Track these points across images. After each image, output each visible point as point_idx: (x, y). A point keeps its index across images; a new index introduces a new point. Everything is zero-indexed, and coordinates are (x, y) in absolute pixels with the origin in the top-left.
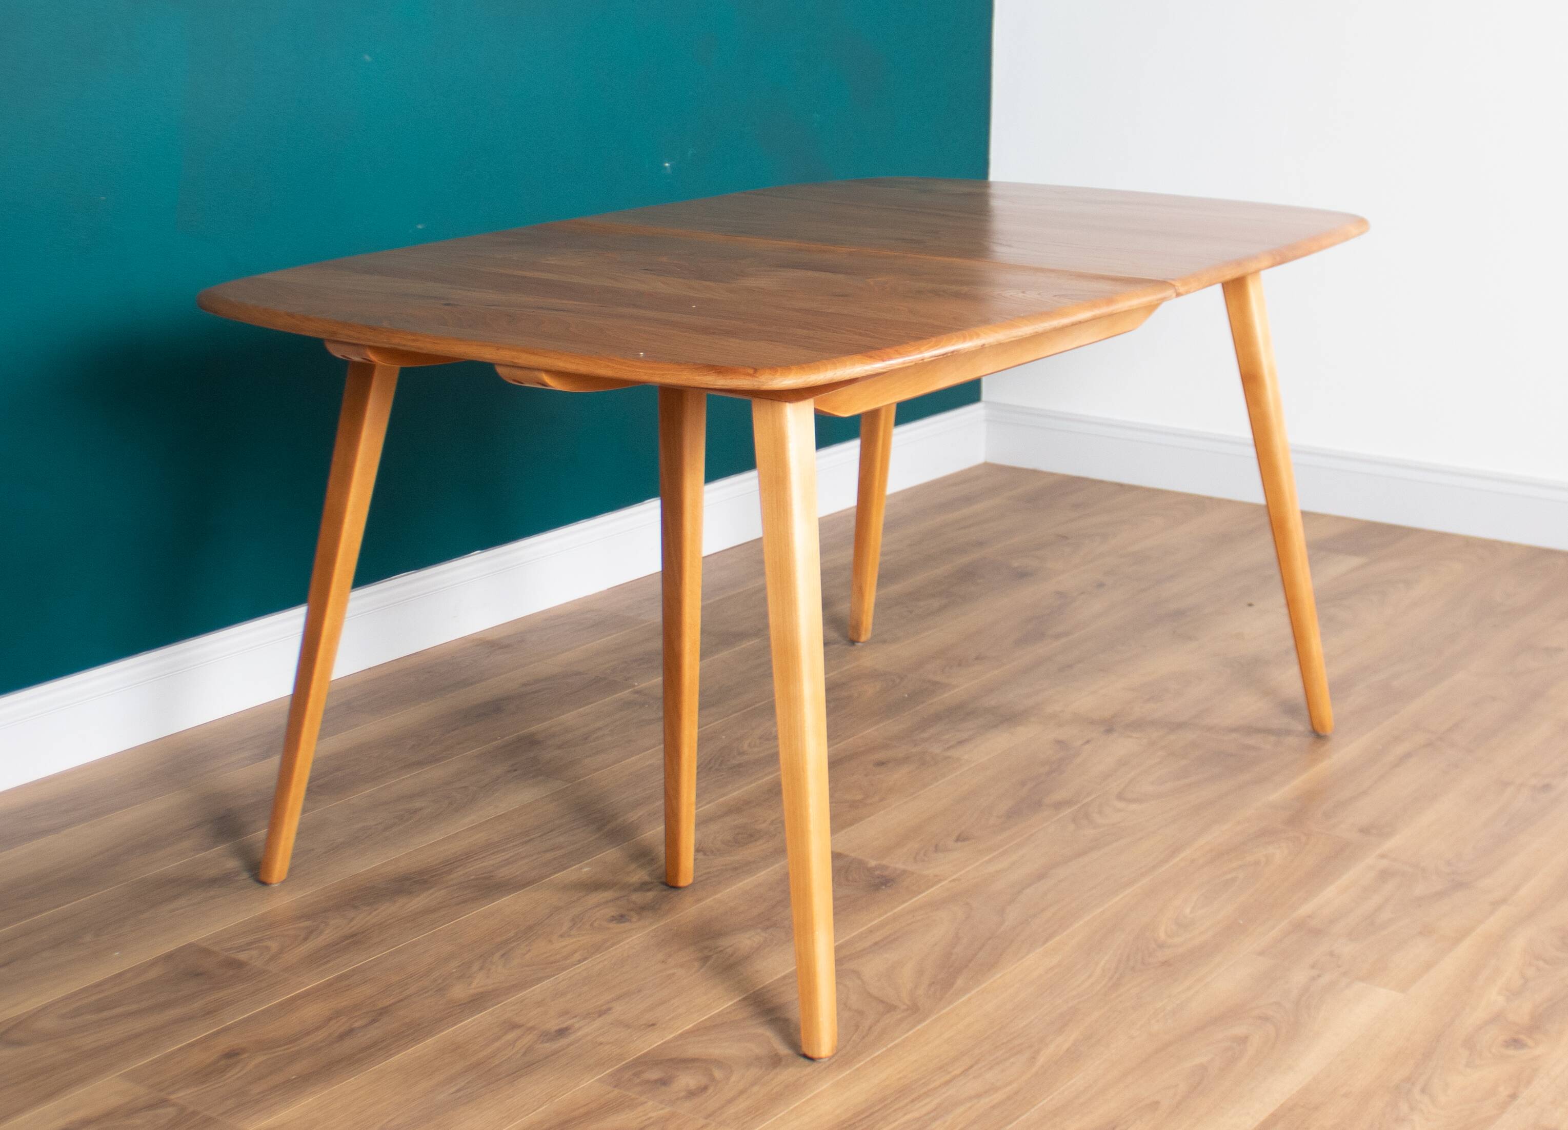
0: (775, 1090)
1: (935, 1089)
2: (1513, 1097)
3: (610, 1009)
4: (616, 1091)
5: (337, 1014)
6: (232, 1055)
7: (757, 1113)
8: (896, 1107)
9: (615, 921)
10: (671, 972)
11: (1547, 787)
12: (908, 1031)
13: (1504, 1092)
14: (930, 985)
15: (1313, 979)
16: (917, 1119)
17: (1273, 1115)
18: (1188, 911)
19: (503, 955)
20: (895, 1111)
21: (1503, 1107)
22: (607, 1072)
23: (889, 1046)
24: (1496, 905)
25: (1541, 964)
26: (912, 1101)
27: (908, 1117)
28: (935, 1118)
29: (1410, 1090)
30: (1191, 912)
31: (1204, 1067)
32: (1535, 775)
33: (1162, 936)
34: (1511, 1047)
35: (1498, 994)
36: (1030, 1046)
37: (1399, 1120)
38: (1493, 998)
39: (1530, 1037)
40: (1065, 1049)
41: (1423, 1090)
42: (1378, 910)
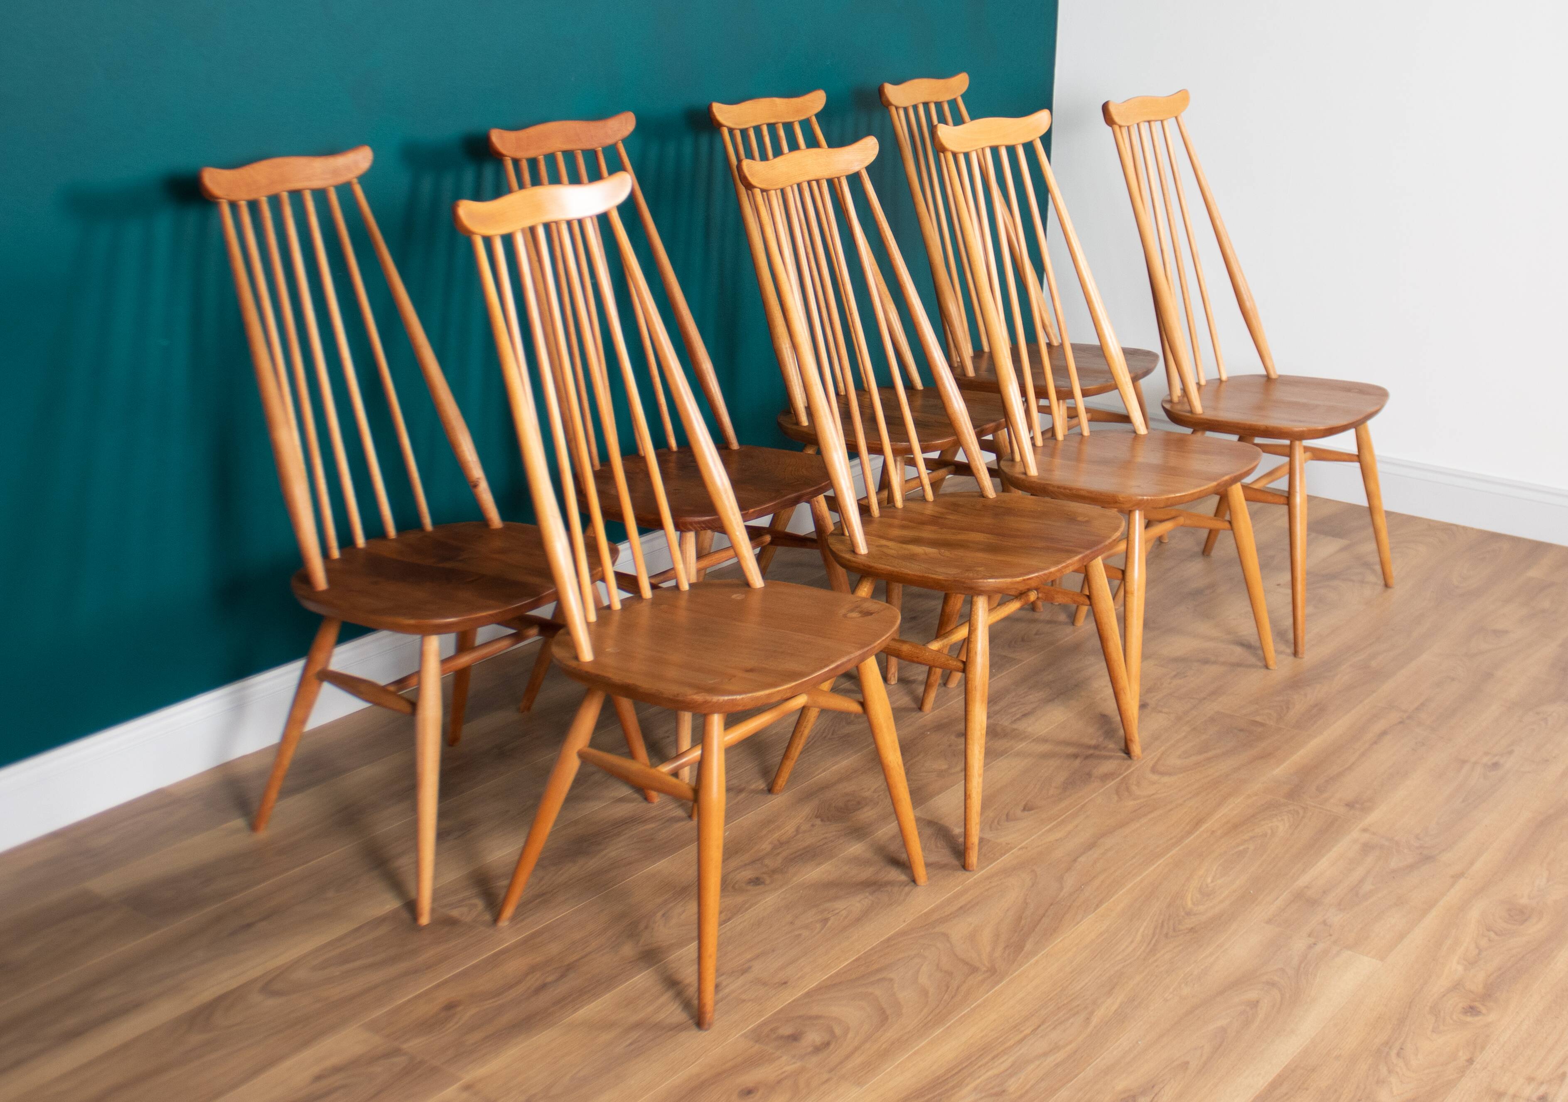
0: (884, 1046)
1: (1011, 1047)
2: (1470, 1061)
3: (751, 968)
4: (757, 1047)
5: (533, 969)
6: (450, 1007)
7: (870, 1068)
8: (980, 1064)
9: (752, 884)
10: (797, 933)
11: (1496, 765)
12: (988, 992)
13: (1463, 1056)
14: (1005, 948)
15: (1310, 947)
16: (998, 1075)
17: (1279, 1076)
18: (1209, 880)
19: (663, 915)
20: (979, 1068)
21: (1462, 1071)
22: (750, 1027)
23: (972, 1006)
24: (1456, 878)
25: (1492, 935)
26: (993, 1058)
27: (990, 1073)
28: (1011, 1076)
29: (1388, 1054)
30: (1212, 882)
31: (1224, 1030)
32: (1486, 754)
33: (1189, 904)
34: (1469, 1014)
35: (1458, 963)
36: (1086, 1008)
37: (1380, 1082)
38: (1454, 967)
39: (1483, 1005)
40: (1113, 1011)
41: (1398, 1055)
42: (1362, 881)
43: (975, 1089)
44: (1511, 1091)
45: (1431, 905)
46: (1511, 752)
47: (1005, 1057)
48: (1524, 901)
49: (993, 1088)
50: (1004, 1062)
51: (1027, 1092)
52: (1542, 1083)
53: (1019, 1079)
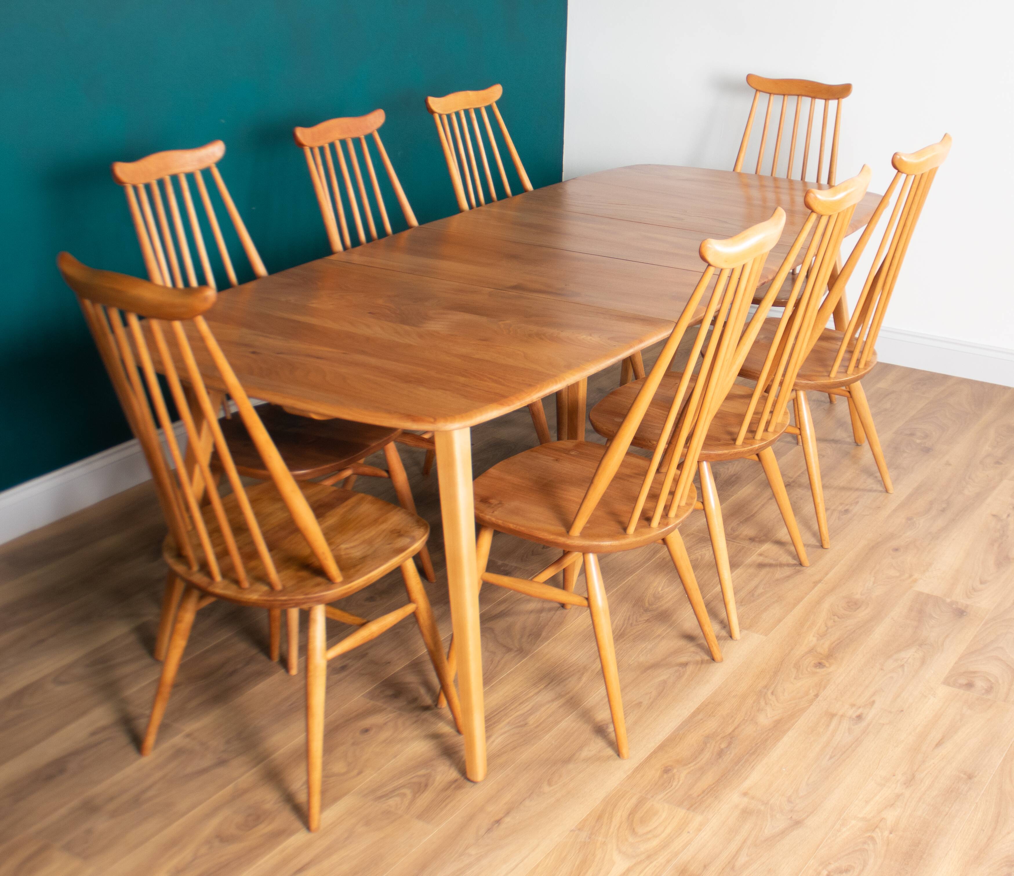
2: (817, 696)
3: (367, 654)
4: (371, 703)
8: (512, 707)
9: (368, 602)
11: (847, 511)
13: (812, 693)
14: (529, 636)
16: (523, 714)
17: (698, 709)
18: (660, 589)
20: (511, 710)
21: (811, 702)
22: (367, 691)
24: (816, 583)
25: (836, 618)
26: (520, 704)
27: (518, 713)
28: (531, 714)
29: (766, 693)
30: (662, 590)
31: (665, 682)
32: (841, 504)
33: (647, 605)
34: (818, 667)
35: (814, 636)
36: (579, 671)
37: (759, 710)
38: (811, 639)
39: (827, 661)
40: (596, 672)
41: (772, 693)
42: (756, 587)
43: (509, 723)
44: (840, 713)
45: (798, 601)
46: (857, 503)
47: (527, 704)
48: (858, 596)
49: (519, 722)
50: (527, 705)
51: (540, 724)
52: (860, 707)
53: (536, 716)
